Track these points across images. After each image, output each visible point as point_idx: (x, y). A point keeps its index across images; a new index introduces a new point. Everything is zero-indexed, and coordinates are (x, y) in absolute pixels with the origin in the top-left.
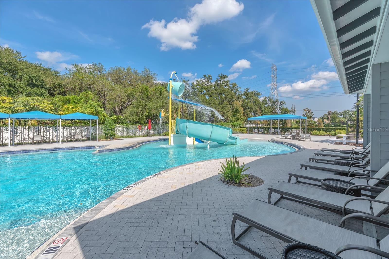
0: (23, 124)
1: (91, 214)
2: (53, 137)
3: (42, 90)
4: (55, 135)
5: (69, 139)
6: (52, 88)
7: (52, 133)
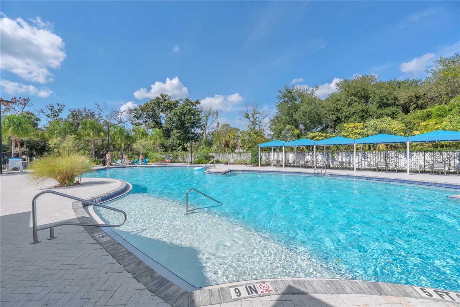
0: (372, 149)
1: (321, 287)
2: (403, 165)
3: (394, 109)
4: (405, 163)
5: (427, 168)
6: (406, 103)
7: (401, 160)
